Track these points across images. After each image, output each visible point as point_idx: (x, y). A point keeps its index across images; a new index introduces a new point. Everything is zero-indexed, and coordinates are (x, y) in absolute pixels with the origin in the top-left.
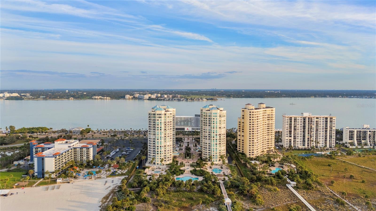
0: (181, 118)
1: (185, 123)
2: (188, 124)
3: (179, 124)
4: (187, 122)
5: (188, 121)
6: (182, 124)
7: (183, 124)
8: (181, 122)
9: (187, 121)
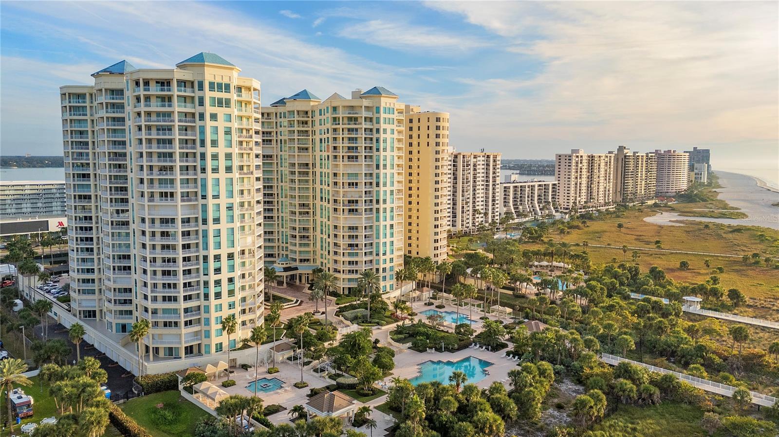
0: (18, 188)
1: (40, 205)
2: (50, 209)
3: (13, 211)
4: (47, 200)
5: (49, 196)
6: (24, 210)
7: (29, 210)
8: (19, 202)
9: (47, 196)
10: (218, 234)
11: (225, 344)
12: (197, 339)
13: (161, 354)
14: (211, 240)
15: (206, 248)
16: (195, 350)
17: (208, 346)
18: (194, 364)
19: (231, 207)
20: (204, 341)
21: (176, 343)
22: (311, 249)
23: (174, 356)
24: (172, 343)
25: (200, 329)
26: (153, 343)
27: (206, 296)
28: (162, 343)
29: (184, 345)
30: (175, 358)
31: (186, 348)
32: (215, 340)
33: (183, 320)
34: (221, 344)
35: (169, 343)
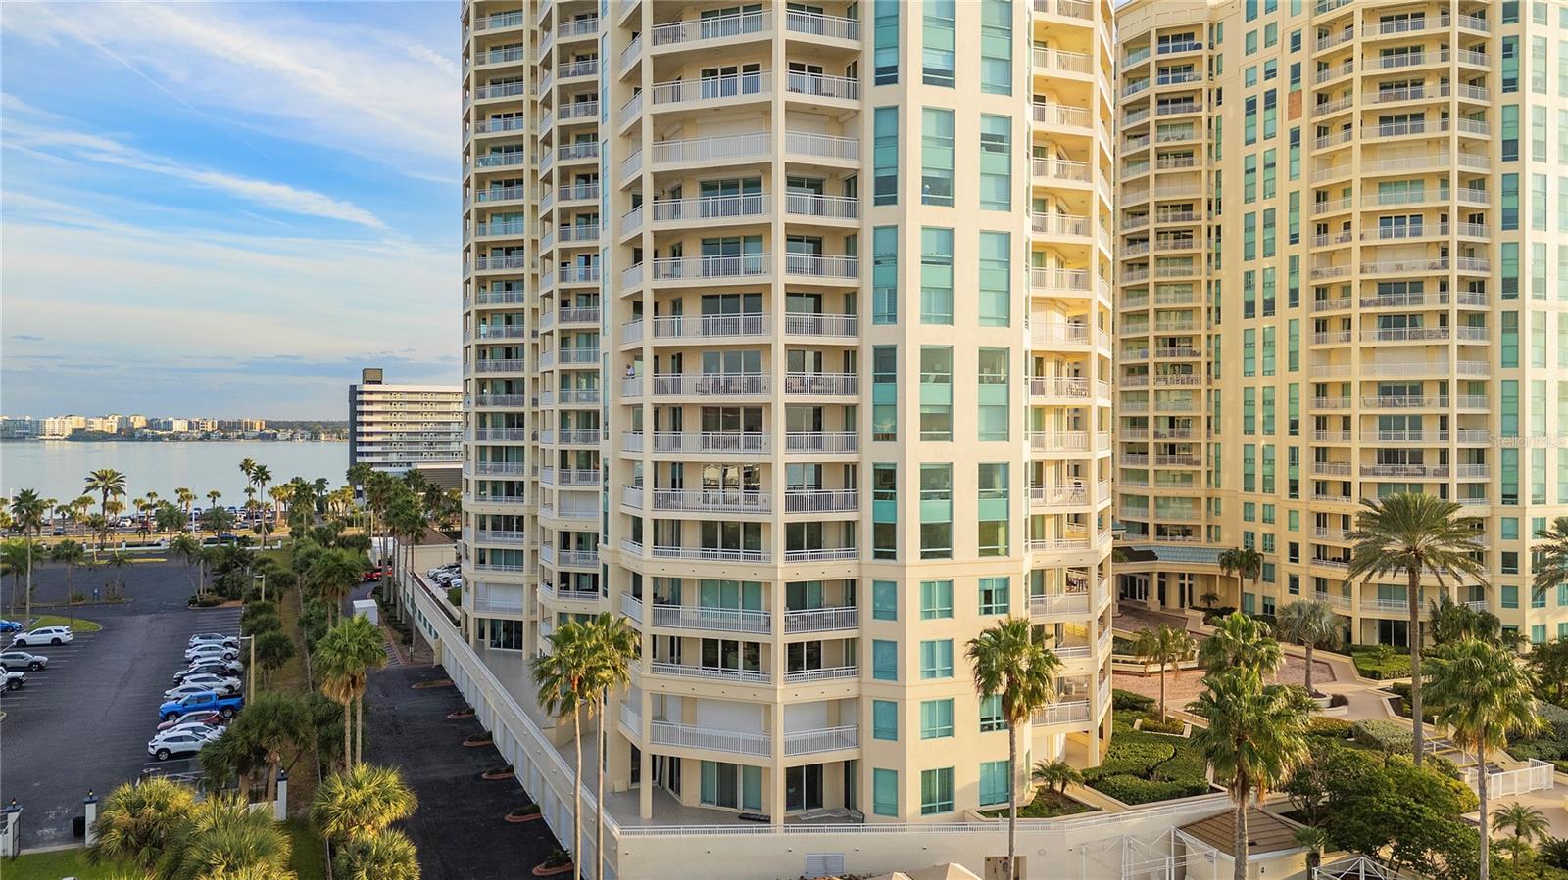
10: (942, 257)
11: (967, 780)
12: (841, 741)
13: (691, 790)
14: (913, 278)
15: (889, 312)
16: (832, 789)
17: (889, 779)
18: (825, 859)
19: (1001, 138)
20: (873, 755)
21: (750, 746)
22: (1200, 489)
23: (740, 810)
24: (732, 744)
25: (853, 693)
26: (654, 739)
27: (886, 540)
28: (691, 739)
29: (783, 761)
30: (744, 818)
31: (793, 775)
32: (920, 754)
33: (780, 639)
34: (947, 774)
35: (718, 742)
